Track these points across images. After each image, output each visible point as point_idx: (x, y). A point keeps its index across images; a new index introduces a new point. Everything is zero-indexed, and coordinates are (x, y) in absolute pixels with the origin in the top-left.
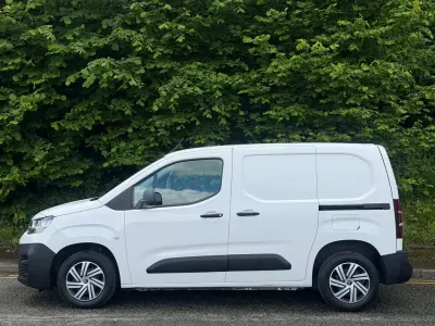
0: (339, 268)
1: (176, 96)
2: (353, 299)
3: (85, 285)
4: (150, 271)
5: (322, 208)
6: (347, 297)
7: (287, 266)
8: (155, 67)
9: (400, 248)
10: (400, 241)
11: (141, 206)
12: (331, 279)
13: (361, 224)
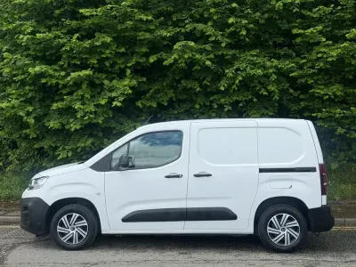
0: (274, 219)
1: (241, 78)
2: (288, 243)
3: (71, 232)
4: (124, 220)
5: (261, 170)
6: (282, 241)
7: (234, 217)
8: (223, 54)
9: (325, 203)
10: (325, 197)
11: (117, 169)
12: (268, 228)
13: (293, 183)
